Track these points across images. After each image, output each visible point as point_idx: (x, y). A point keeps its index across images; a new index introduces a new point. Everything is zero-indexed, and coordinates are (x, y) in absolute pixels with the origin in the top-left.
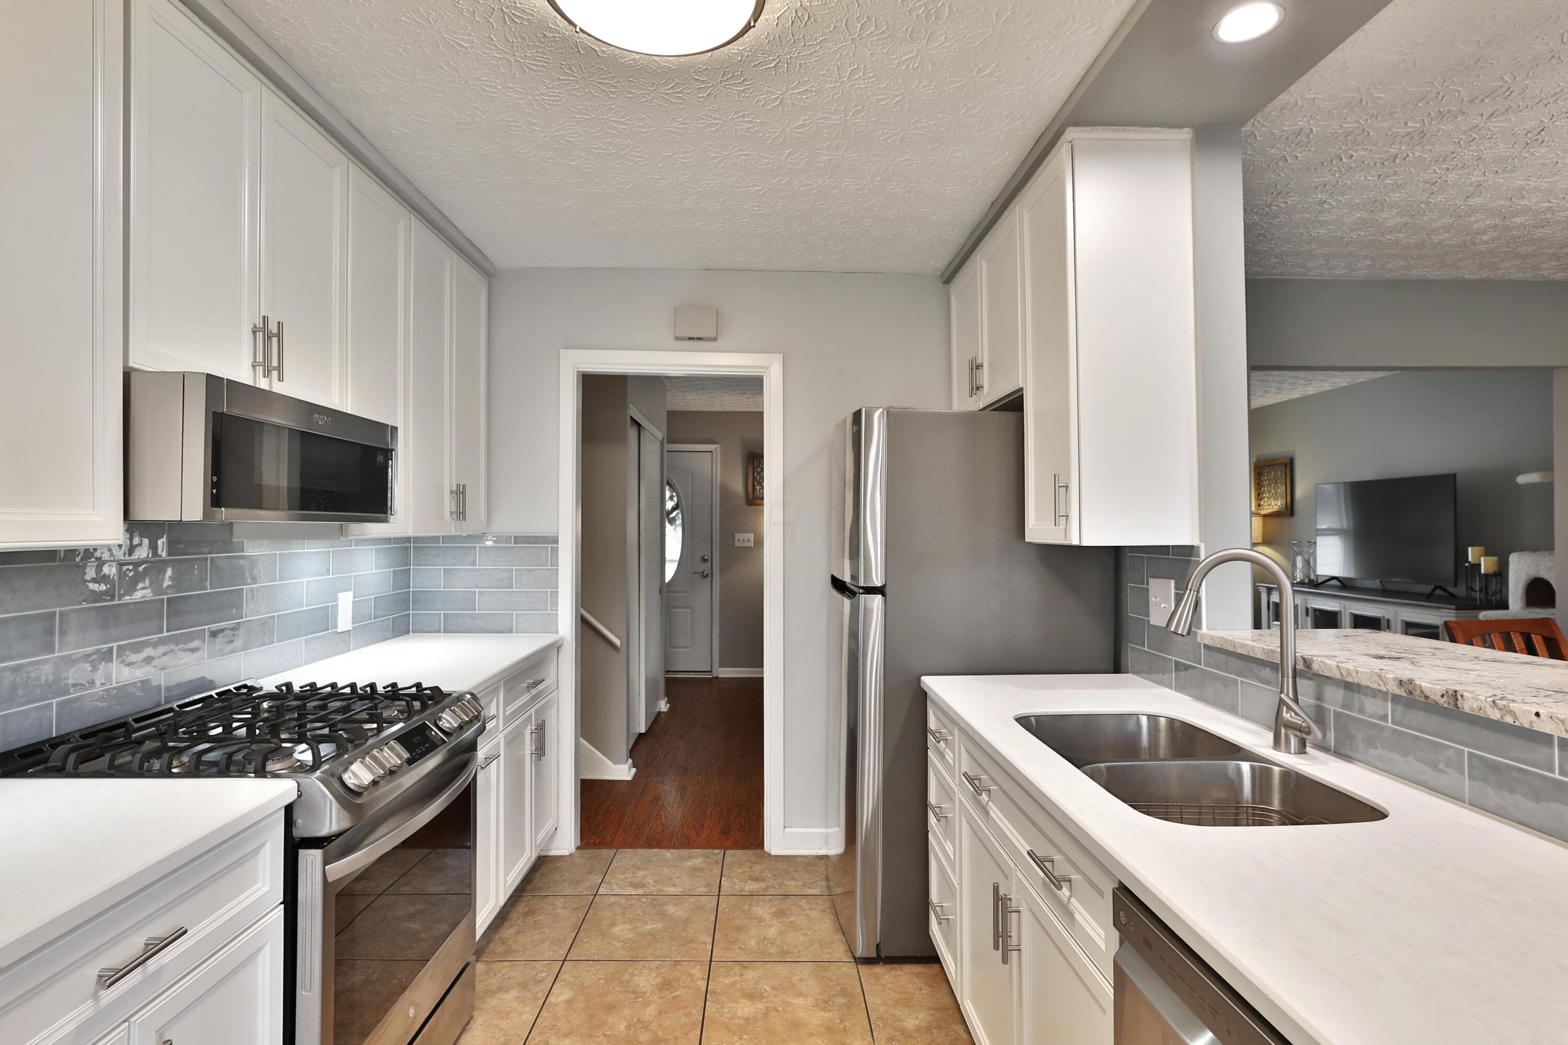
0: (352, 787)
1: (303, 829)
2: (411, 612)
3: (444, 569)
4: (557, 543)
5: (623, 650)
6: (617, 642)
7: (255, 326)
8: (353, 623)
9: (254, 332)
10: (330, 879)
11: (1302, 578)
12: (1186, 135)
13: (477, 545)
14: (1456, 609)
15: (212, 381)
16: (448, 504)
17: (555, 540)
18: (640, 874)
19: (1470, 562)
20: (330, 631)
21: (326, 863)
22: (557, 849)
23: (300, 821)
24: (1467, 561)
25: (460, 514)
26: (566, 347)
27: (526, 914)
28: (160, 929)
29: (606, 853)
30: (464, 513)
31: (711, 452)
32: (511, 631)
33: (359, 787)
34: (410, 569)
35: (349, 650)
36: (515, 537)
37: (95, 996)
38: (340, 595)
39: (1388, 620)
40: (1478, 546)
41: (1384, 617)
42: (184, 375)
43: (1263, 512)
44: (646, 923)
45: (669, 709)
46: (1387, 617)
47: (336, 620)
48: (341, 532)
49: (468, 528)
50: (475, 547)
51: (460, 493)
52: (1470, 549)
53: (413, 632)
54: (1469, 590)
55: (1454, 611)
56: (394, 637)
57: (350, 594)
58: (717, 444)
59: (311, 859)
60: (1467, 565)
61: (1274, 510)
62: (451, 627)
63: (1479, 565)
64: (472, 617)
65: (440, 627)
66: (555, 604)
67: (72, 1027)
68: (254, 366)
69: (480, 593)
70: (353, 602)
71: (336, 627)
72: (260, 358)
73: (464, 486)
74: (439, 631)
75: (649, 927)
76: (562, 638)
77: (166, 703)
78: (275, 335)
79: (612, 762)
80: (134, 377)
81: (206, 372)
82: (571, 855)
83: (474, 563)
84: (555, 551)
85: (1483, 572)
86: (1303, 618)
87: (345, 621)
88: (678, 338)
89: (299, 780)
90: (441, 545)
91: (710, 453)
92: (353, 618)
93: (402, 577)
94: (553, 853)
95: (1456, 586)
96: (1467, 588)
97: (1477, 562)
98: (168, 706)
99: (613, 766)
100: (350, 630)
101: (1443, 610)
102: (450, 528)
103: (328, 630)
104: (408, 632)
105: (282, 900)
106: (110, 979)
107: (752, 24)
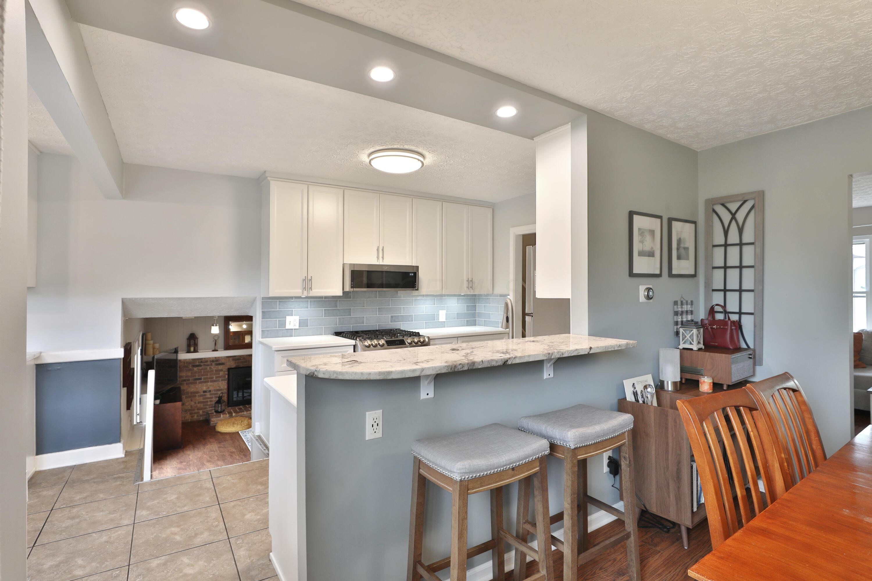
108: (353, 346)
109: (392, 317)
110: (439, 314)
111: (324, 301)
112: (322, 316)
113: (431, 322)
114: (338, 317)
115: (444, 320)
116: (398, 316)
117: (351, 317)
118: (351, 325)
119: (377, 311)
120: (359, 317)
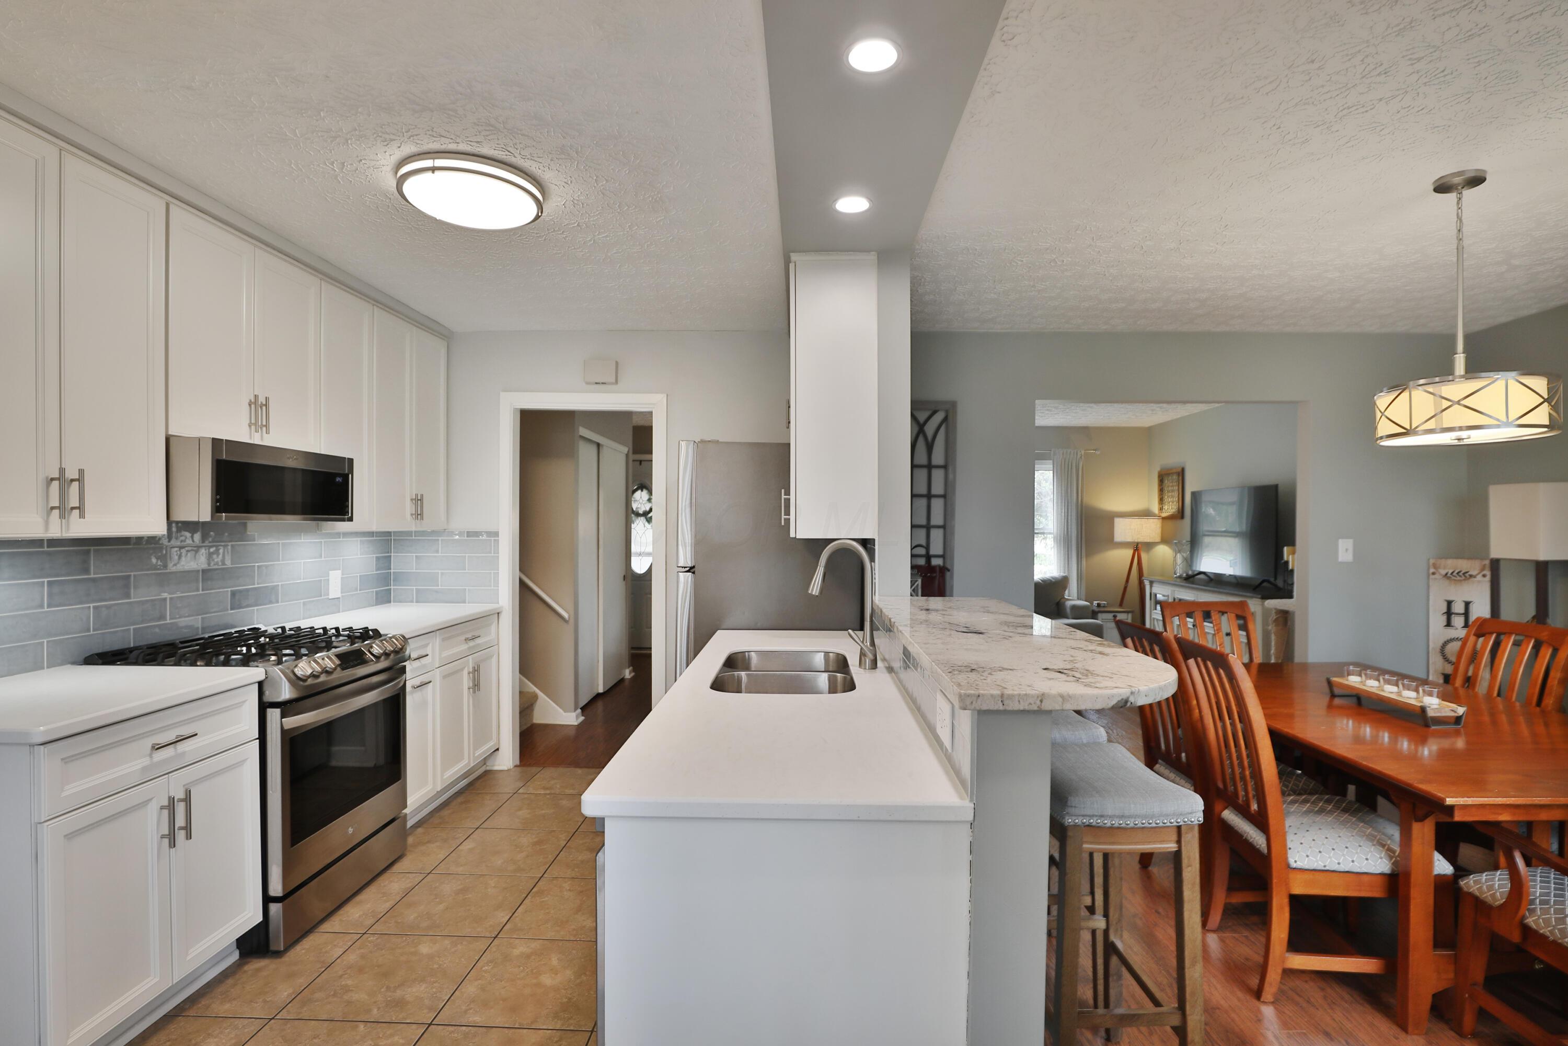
0: (299, 675)
1: (269, 697)
2: (392, 587)
3: (416, 556)
4: (498, 536)
5: (572, 621)
6: (566, 615)
7: (251, 401)
8: (342, 593)
9: (250, 405)
10: (286, 727)
11: (1181, 573)
12: (873, 257)
13: (440, 538)
15: (216, 443)
16: (409, 508)
17: (496, 534)
18: (552, 782)
19: (1284, 560)
20: (322, 597)
21: (283, 716)
22: (499, 765)
23: (267, 692)
24: (1282, 559)
25: (419, 515)
26: (505, 390)
27: (462, 803)
28: (185, 731)
29: (534, 769)
30: (421, 514)
32: (464, 602)
33: (304, 676)
34: (391, 556)
35: (339, 612)
36: (467, 532)
37: (151, 756)
38: (330, 572)
40: (1290, 546)
42: (199, 439)
43: (1164, 515)
44: (543, 810)
45: (633, 677)
47: (328, 589)
48: (318, 528)
49: (426, 525)
50: (438, 540)
51: (418, 501)
52: (1285, 548)
53: (394, 602)
56: (376, 605)
57: (339, 572)
59: (274, 715)
60: (1282, 562)
61: (1170, 513)
62: (421, 597)
63: (1288, 562)
64: (437, 591)
65: (413, 598)
66: (497, 584)
67: (139, 767)
68: (250, 426)
69: (442, 574)
70: (342, 578)
71: (328, 595)
72: (253, 421)
73: (422, 496)
74: (412, 602)
75: (543, 812)
76: (502, 607)
77: (202, 634)
78: (264, 405)
79: (563, 710)
80: (172, 441)
81: (212, 437)
82: (508, 770)
83: (437, 551)
84: (497, 542)
87: (335, 590)
88: (588, 383)
89: (267, 669)
90: (413, 538)
92: (342, 589)
93: (385, 561)
94: (496, 768)
95: (1276, 579)
96: (1284, 581)
98: (202, 636)
99: (564, 714)
100: (339, 598)
102: (410, 525)
103: (321, 596)
104: (390, 602)
105: (257, 737)
106: (157, 748)
107: (540, 214)
108: (257, 684)
109: (233, 594)
110: (328, 580)
111: (48, 553)
112: (42, 606)
113: (313, 601)
114: (91, 605)
115: (339, 595)
116: (248, 590)
117: (130, 603)
118: (132, 627)
119: (197, 581)
120: (152, 600)
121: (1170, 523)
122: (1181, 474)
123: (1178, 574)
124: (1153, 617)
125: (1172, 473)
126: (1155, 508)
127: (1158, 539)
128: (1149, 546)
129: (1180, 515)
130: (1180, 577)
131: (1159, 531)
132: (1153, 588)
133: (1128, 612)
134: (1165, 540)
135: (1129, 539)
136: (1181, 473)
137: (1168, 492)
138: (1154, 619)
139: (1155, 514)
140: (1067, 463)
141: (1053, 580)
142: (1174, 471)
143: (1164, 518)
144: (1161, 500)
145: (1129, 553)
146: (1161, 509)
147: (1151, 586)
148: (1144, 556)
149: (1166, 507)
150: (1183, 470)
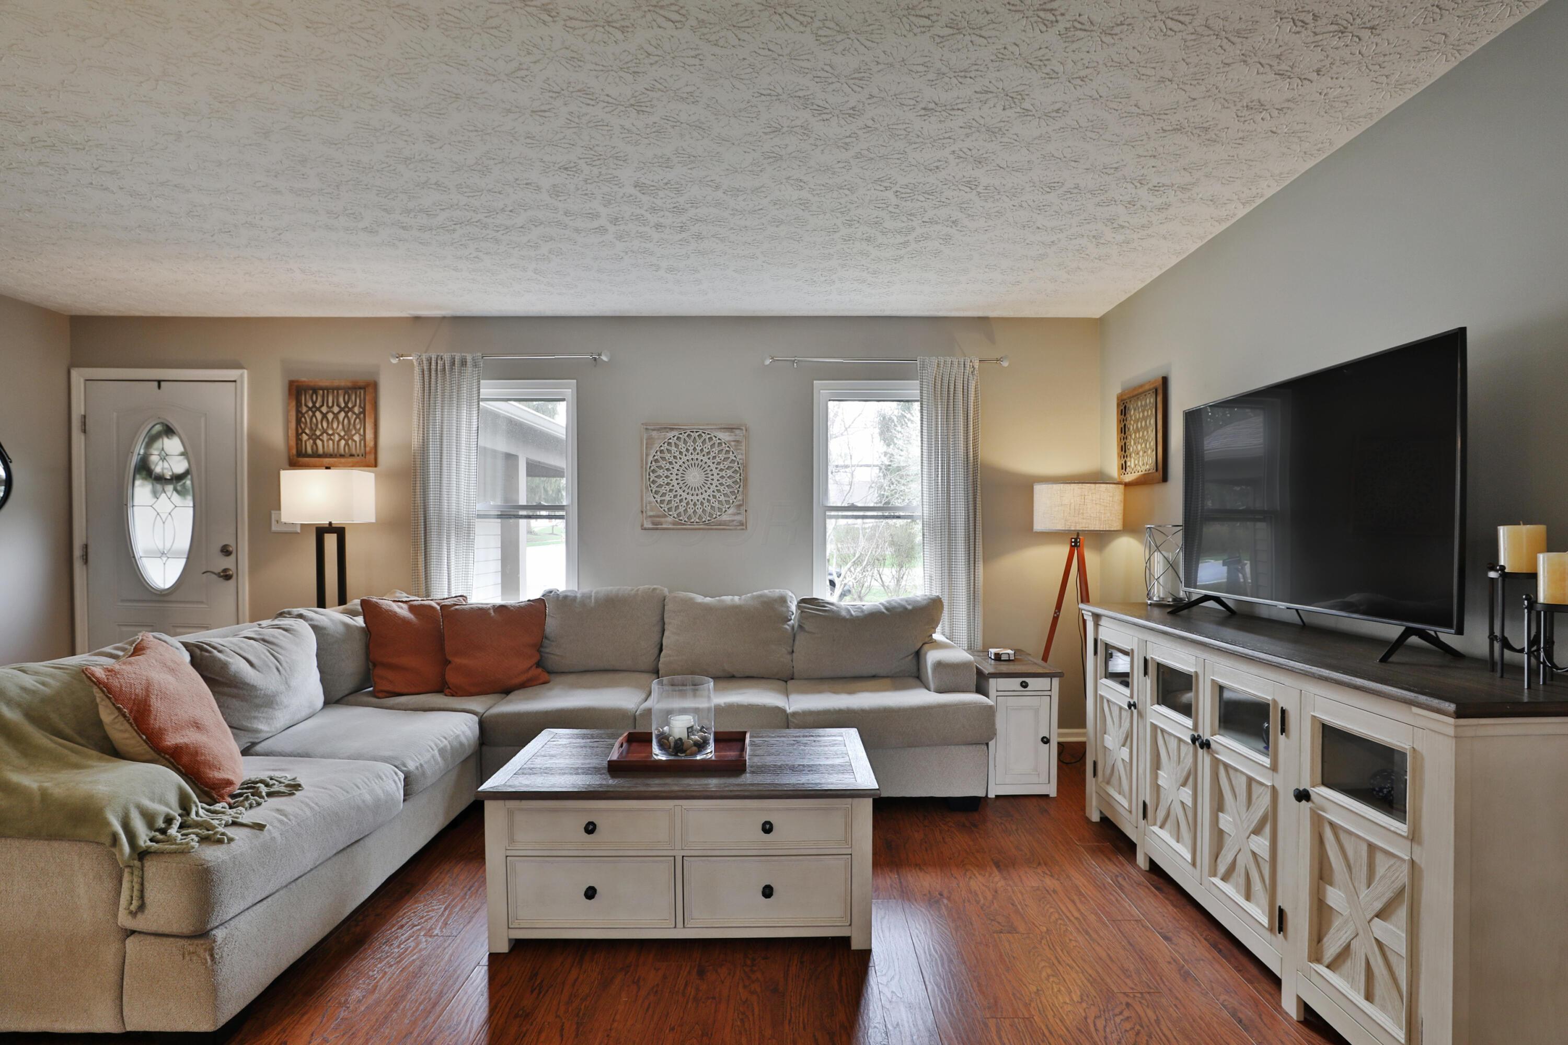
11: (1161, 595)
14: (1459, 715)
19: (1503, 568)
24: (1493, 564)
31: (235, 381)
39: (1283, 711)
40: (1526, 523)
41: (1275, 701)
43: (1129, 478)
46: (1282, 704)
52: (1504, 530)
54: (1497, 646)
55: (1451, 720)
58: (241, 367)
60: (1492, 574)
61: (1140, 473)
63: (1533, 577)
85: (1541, 599)
86: (1140, 680)
91: (234, 383)
95: (1460, 631)
96: (1492, 637)
97: (1522, 568)
101: (1415, 710)
121: (1142, 493)
122: (1160, 392)
123: (1155, 599)
124: (1099, 692)
125: (1144, 393)
126: (1113, 470)
127: (1117, 525)
128: (1102, 538)
129: (1159, 475)
130: (1160, 605)
131: (1118, 508)
132: (1101, 629)
133: (1050, 676)
134: (1130, 527)
135: (1060, 526)
136: (1163, 388)
137: (1137, 430)
138: (1102, 697)
139: (1110, 477)
140: (946, 382)
141: (910, 607)
142: (1147, 387)
143: (1127, 485)
144: (1124, 449)
145: (1061, 551)
146: (1124, 467)
147: (1097, 625)
148: (1090, 557)
149: (1131, 463)
150: (1165, 380)
